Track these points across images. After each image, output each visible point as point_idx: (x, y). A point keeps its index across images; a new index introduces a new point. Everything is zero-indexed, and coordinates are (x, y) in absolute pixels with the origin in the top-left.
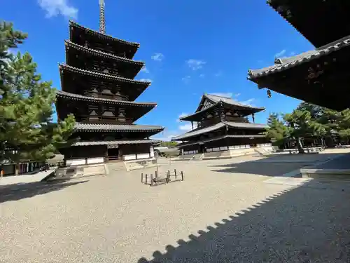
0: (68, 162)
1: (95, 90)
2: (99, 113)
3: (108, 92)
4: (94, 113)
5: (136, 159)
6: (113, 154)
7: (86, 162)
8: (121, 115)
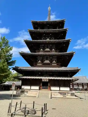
0: (23, 87)
1: (42, 50)
2: (42, 61)
3: (48, 50)
4: (40, 61)
5: (60, 90)
6: (45, 85)
7: (31, 88)
8: (54, 62)
